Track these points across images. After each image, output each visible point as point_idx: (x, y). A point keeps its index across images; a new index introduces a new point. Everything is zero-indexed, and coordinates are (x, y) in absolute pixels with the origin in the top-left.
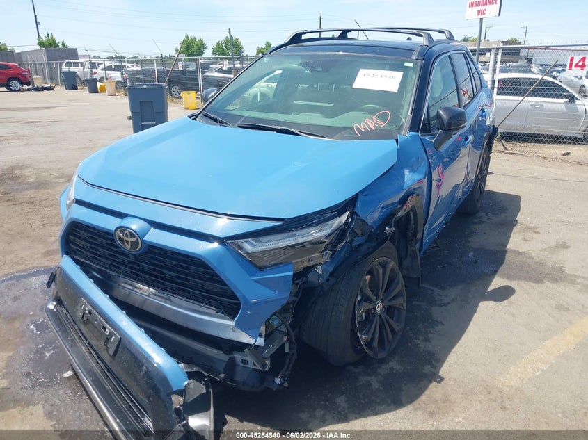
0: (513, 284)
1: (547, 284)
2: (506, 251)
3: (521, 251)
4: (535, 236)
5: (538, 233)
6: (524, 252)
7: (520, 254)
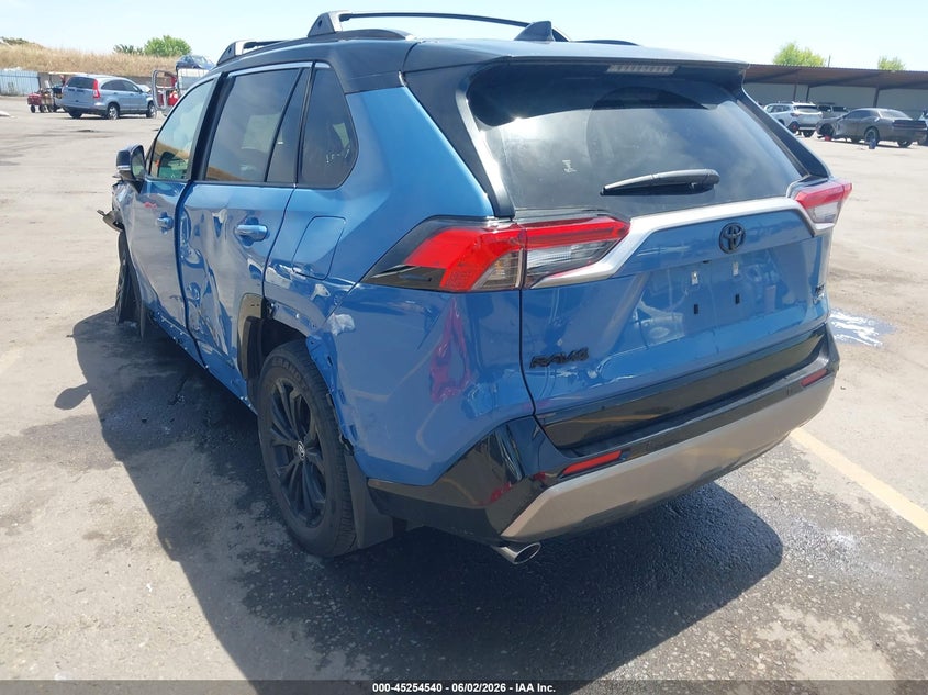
0: (64, 414)
1: (16, 433)
2: (119, 459)
3: (93, 471)
4: (89, 524)
5: (90, 536)
6: (85, 470)
7: (89, 464)
